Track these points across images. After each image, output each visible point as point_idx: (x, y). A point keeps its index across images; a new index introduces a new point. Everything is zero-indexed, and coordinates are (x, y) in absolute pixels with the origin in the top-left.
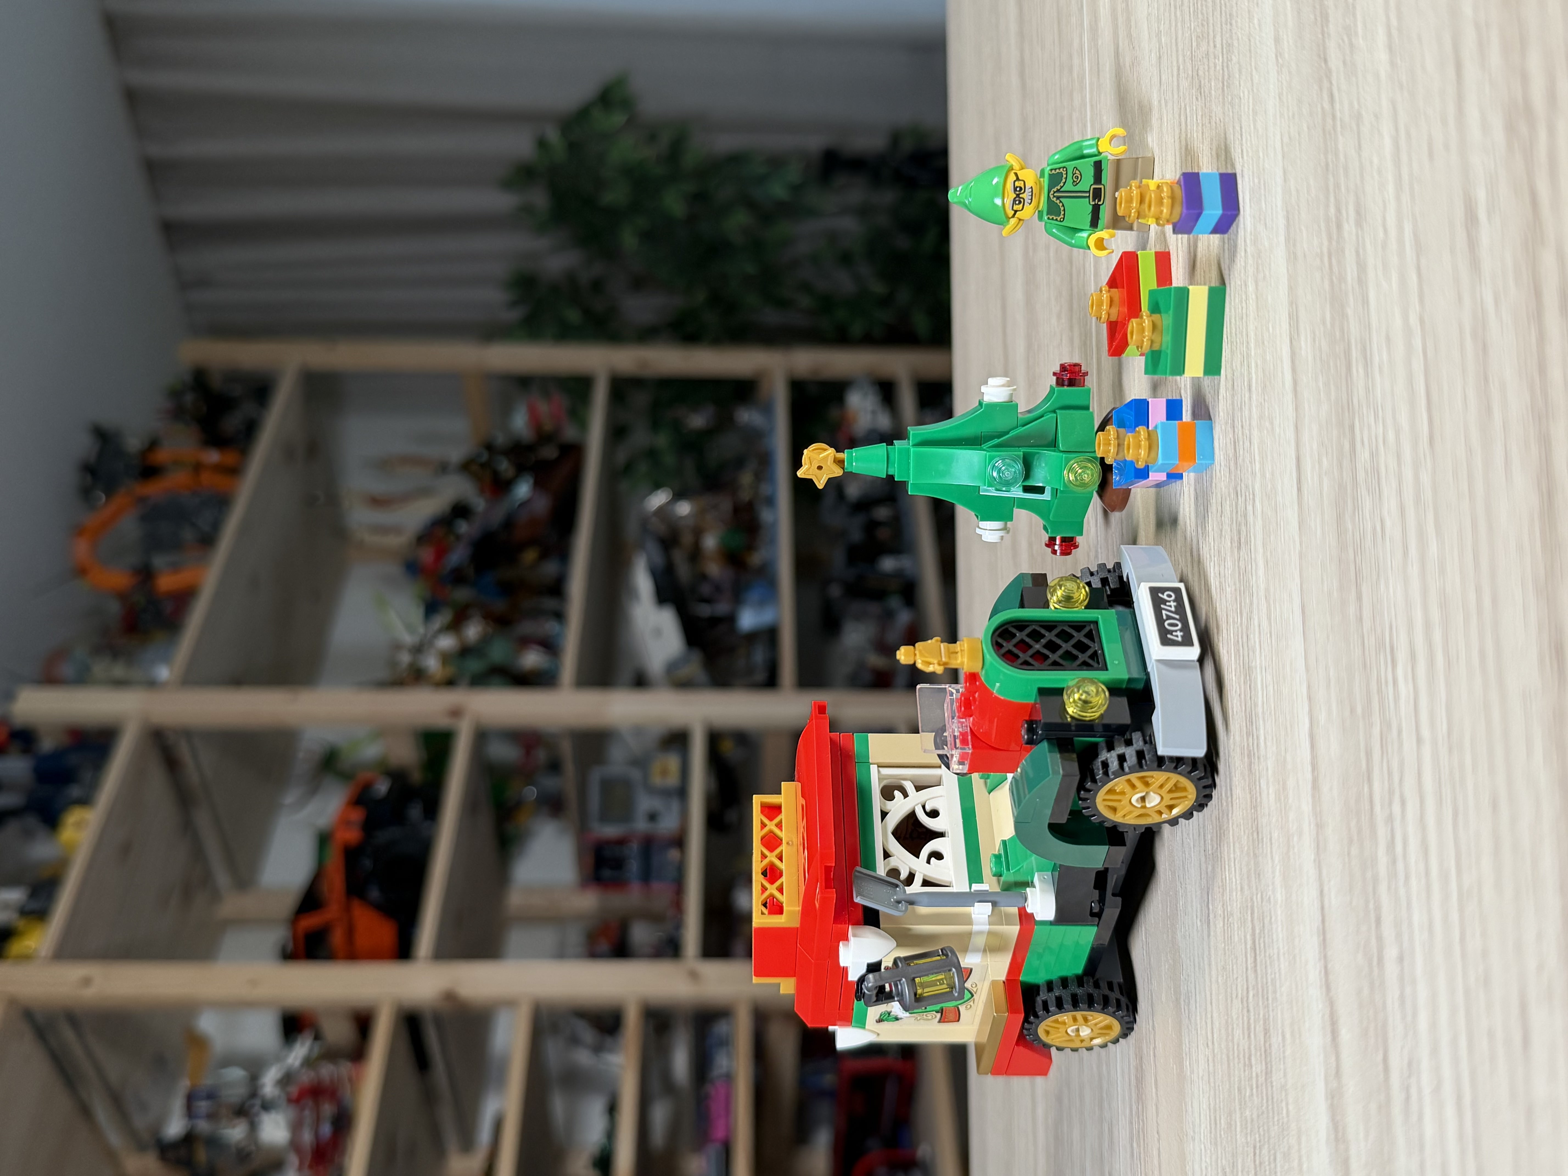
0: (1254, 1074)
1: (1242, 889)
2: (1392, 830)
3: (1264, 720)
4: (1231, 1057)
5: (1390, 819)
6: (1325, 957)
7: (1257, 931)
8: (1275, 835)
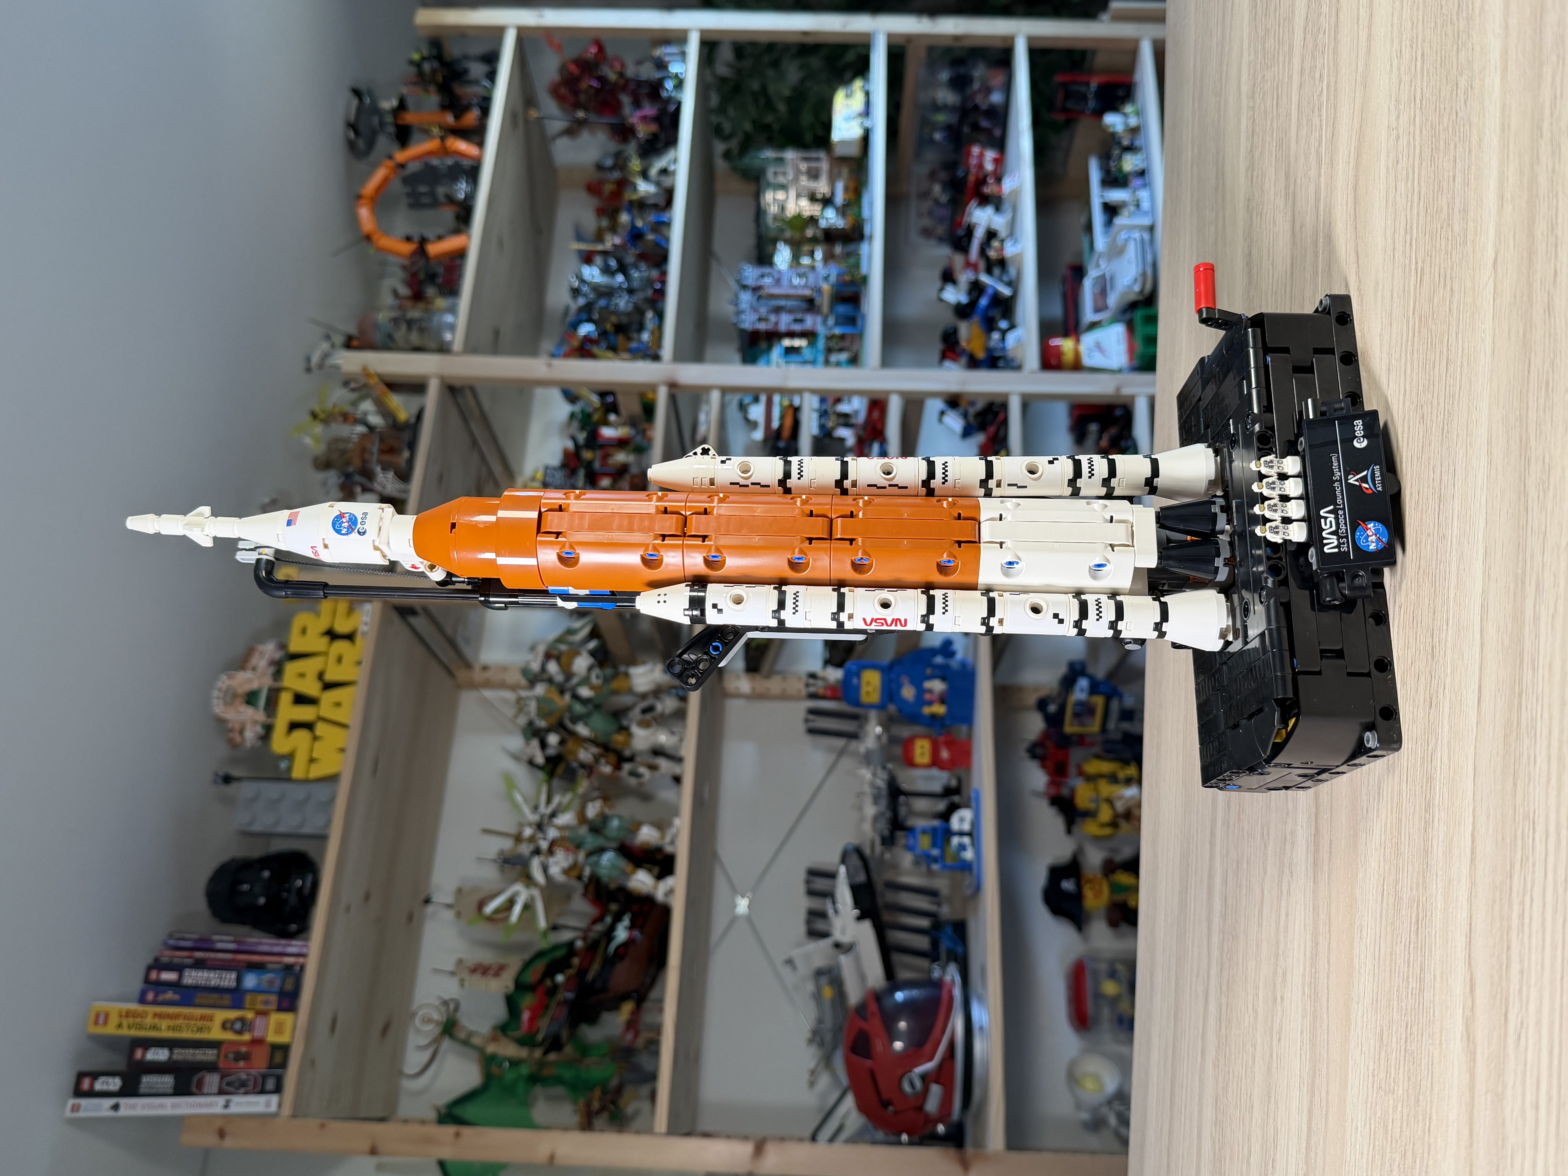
0: (1410, 987)
1: (1411, 889)
2: (1523, 909)
3: (1439, 810)
4: (1393, 972)
5: (1522, 903)
6: (1470, 949)
7: (1421, 916)
8: (1440, 873)
